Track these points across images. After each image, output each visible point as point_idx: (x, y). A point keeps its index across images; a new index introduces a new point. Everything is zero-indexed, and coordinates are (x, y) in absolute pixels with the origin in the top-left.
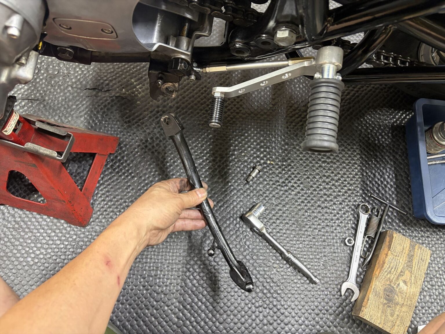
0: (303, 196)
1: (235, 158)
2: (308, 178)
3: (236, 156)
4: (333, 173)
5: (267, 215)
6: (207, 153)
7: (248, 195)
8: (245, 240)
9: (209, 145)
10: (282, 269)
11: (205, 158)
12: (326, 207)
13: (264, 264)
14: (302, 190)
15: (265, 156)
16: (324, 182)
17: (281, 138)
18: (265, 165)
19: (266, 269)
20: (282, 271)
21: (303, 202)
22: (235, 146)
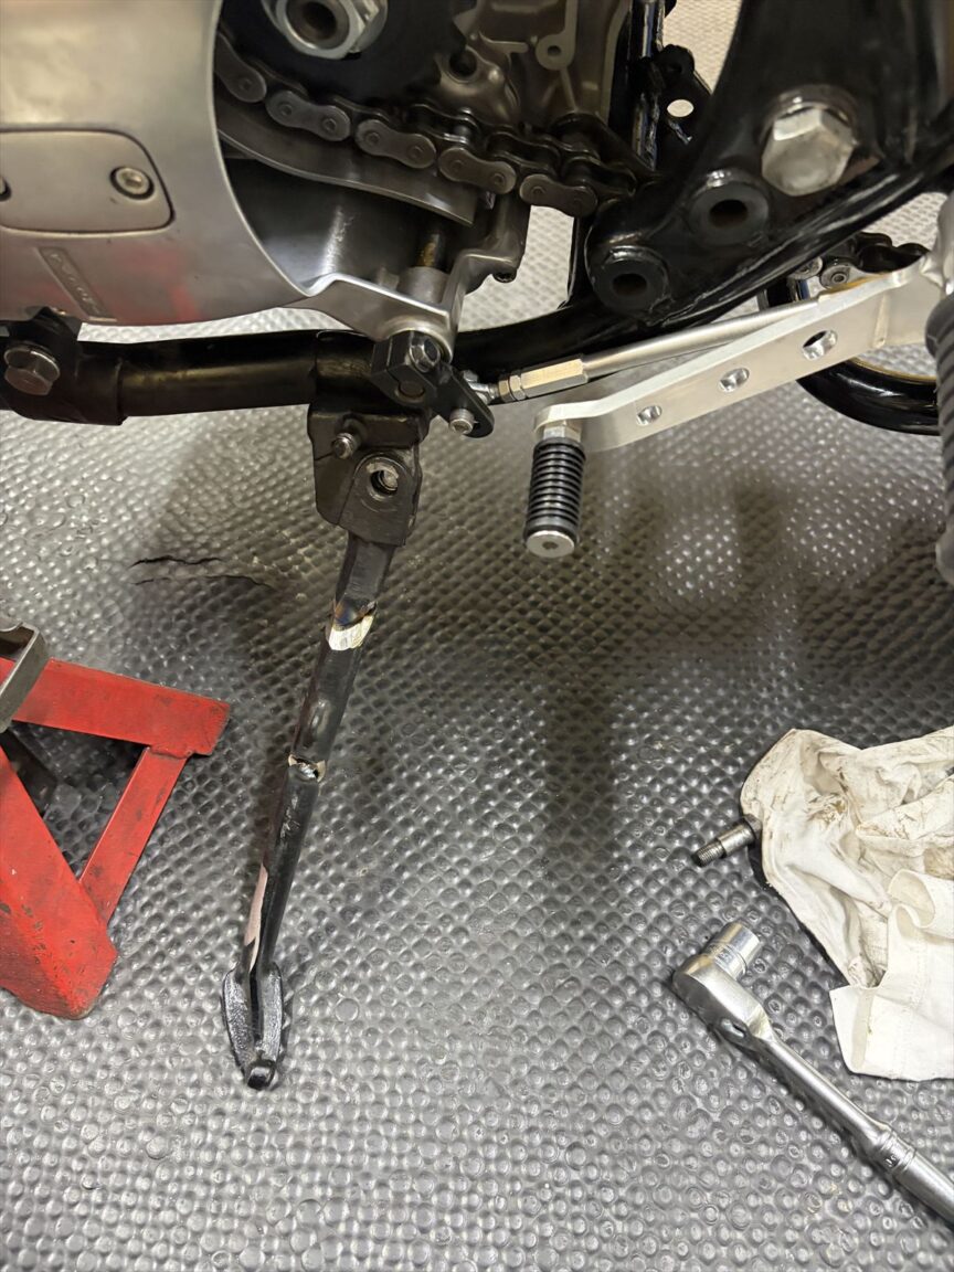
1: (629, 761)
3: (633, 754)
6: (525, 747)
7: (689, 895)
8: (689, 1074)
9: (535, 718)
10: (859, 1202)
11: (519, 762)
13: (780, 1180)
15: (738, 752)
17: (792, 689)
19: (787, 1202)
20: (858, 1211)
22: (627, 721)
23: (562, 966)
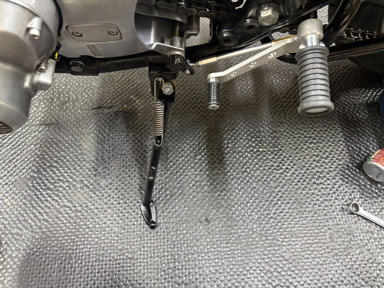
0: (298, 176)
1: (230, 150)
2: (299, 159)
3: (231, 148)
4: (321, 151)
5: (269, 198)
6: (204, 149)
7: (248, 182)
8: (252, 224)
9: (205, 142)
10: (291, 246)
11: (203, 154)
12: (321, 183)
13: (274, 244)
14: (296, 170)
15: (257, 145)
16: (314, 160)
17: (268, 127)
18: (258, 153)
19: (276, 248)
20: (292, 248)
21: (299, 181)
22: (229, 140)
23: (219, 202)
